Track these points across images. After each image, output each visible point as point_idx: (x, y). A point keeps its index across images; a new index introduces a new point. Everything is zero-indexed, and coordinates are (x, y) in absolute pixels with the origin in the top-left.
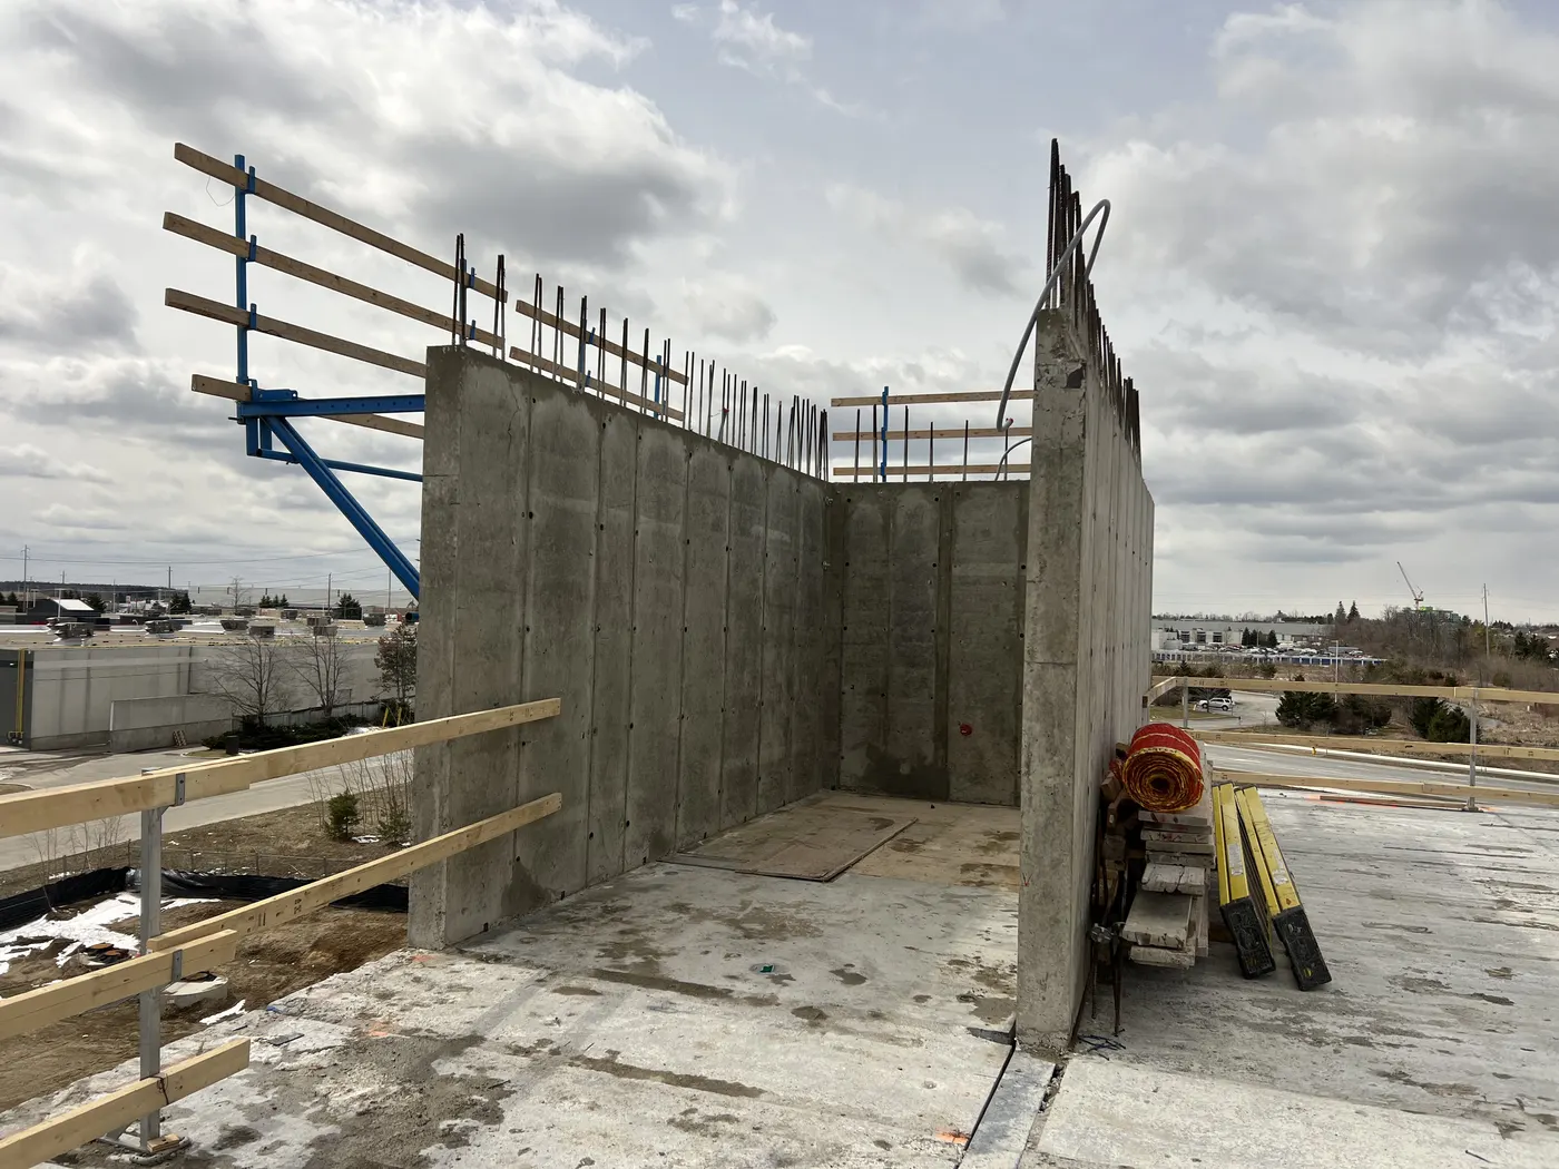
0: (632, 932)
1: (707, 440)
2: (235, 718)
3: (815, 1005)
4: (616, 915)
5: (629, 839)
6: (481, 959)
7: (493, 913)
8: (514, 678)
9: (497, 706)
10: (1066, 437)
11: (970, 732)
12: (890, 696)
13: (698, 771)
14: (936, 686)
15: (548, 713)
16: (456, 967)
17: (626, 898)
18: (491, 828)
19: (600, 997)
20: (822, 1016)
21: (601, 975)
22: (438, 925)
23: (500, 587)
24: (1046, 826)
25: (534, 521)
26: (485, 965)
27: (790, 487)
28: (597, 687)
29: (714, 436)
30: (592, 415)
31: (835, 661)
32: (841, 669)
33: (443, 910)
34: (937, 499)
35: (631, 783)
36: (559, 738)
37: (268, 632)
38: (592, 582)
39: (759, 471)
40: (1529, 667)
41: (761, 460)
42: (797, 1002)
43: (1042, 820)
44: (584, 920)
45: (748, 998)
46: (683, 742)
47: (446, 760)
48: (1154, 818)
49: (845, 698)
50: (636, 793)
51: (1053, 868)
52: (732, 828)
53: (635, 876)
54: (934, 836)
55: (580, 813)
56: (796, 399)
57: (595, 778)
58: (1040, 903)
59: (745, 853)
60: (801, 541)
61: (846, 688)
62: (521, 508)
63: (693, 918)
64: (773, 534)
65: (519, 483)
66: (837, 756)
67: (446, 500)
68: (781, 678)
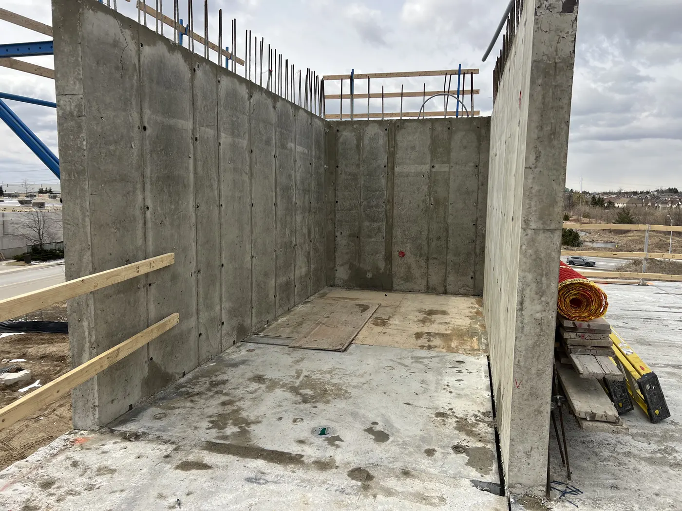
0: (230, 403)
1: (260, 88)
2: (28, 246)
3: (363, 466)
4: (218, 388)
5: (224, 332)
6: (127, 437)
7: (135, 397)
8: (140, 242)
9: (128, 262)
10: (560, 53)
11: (403, 255)
12: (361, 237)
13: (263, 287)
14: (386, 232)
15: (166, 264)
16: (106, 448)
17: (225, 373)
18: (125, 348)
19: (210, 471)
20: (369, 477)
21: (212, 447)
22: (94, 414)
23: (124, 179)
24: (533, 347)
25: (148, 132)
26: (127, 443)
27: (307, 122)
28: (199, 243)
29: (264, 86)
30: (185, 61)
31: (331, 219)
32: (335, 224)
33: (97, 404)
34: (386, 130)
35: (224, 299)
36: (174, 278)
37: (42, 205)
38: (192, 176)
39: (291, 111)
40: (597, 210)
41: (291, 103)
42: (349, 463)
43: (530, 342)
44: (198, 394)
45: (315, 462)
46: (254, 270)
47: (91, 302)
48: (574, 324)
49: (337, 239)
50: (227, 305)
51: (538, 376)
52: (282, 315)
53: (229, 354)
54: (393, 315)
55: (192, 322)
56: (308, 70)
57: (201, 300)
58: (528, 400)
59: (293, 332)
60: (313, 153)
61: (338, 234)
62: (138, 124)
63: (267, 387)
64: (299, 149)
65: (134, 103)
66: (334, 269)
67: (75, 113)
68: (305, 231)
